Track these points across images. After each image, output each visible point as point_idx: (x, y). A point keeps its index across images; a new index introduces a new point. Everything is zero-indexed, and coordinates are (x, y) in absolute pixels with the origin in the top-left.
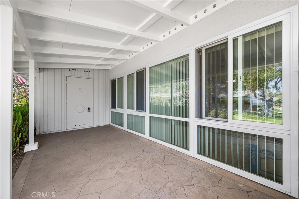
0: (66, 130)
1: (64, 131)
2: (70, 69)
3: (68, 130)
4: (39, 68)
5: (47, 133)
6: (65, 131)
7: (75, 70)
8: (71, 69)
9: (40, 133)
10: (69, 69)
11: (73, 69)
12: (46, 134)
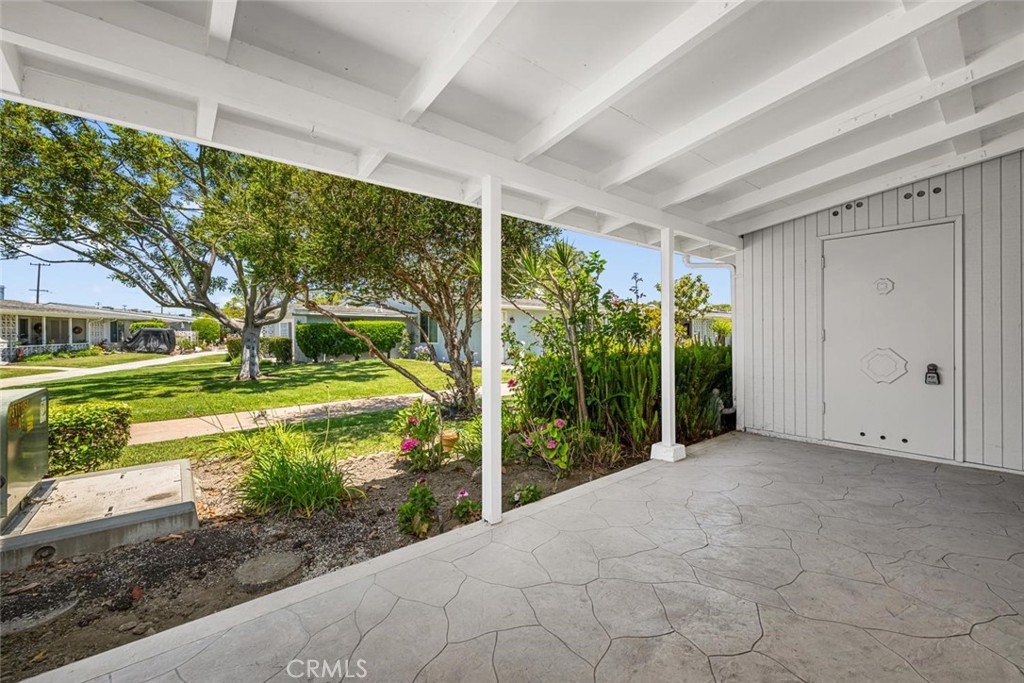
0: (823, 443)
1: (814, 441)
2: (839, 210)
3: (831, 444)
4: (742, 236)
5: (763, 433)
6: (820, 442)
7: (859, 205)
8: (842, 205)
9: (745, 428)
10: (832, 211)
11: (849, 207)
12: (760, 435)
